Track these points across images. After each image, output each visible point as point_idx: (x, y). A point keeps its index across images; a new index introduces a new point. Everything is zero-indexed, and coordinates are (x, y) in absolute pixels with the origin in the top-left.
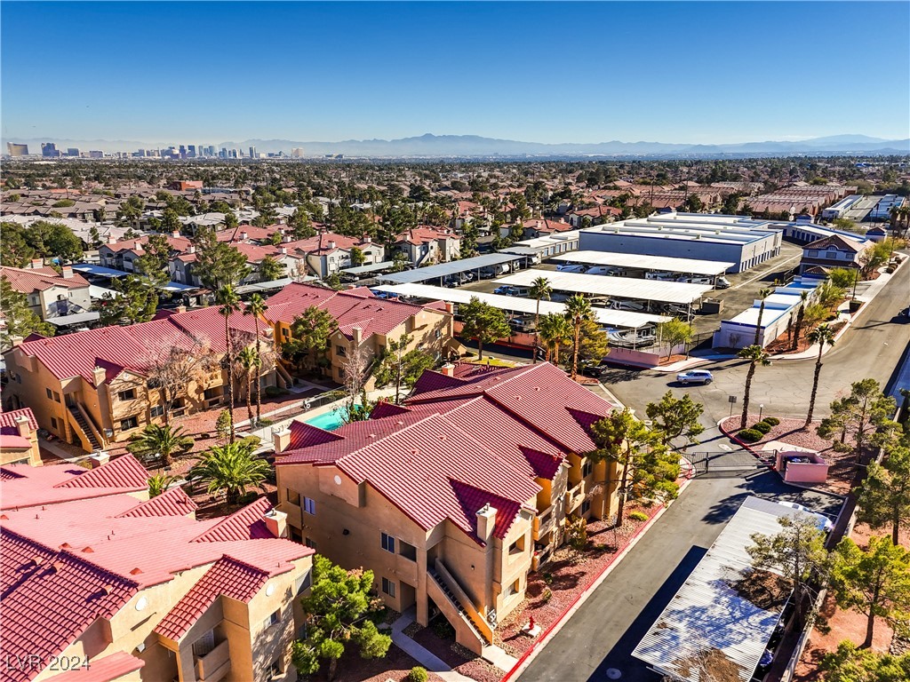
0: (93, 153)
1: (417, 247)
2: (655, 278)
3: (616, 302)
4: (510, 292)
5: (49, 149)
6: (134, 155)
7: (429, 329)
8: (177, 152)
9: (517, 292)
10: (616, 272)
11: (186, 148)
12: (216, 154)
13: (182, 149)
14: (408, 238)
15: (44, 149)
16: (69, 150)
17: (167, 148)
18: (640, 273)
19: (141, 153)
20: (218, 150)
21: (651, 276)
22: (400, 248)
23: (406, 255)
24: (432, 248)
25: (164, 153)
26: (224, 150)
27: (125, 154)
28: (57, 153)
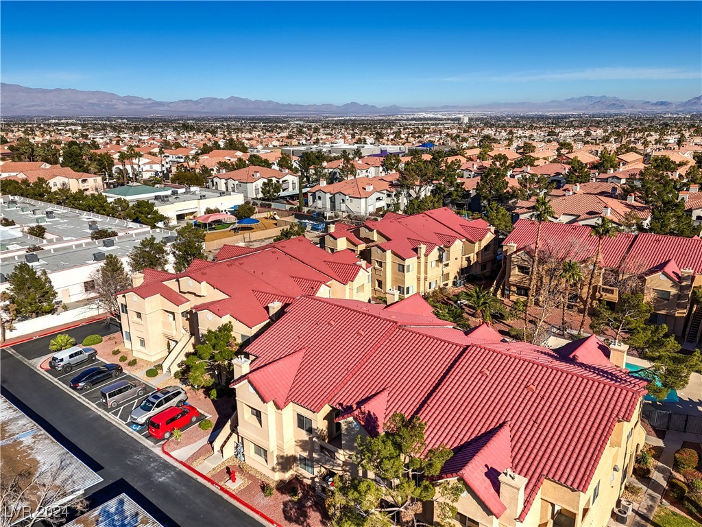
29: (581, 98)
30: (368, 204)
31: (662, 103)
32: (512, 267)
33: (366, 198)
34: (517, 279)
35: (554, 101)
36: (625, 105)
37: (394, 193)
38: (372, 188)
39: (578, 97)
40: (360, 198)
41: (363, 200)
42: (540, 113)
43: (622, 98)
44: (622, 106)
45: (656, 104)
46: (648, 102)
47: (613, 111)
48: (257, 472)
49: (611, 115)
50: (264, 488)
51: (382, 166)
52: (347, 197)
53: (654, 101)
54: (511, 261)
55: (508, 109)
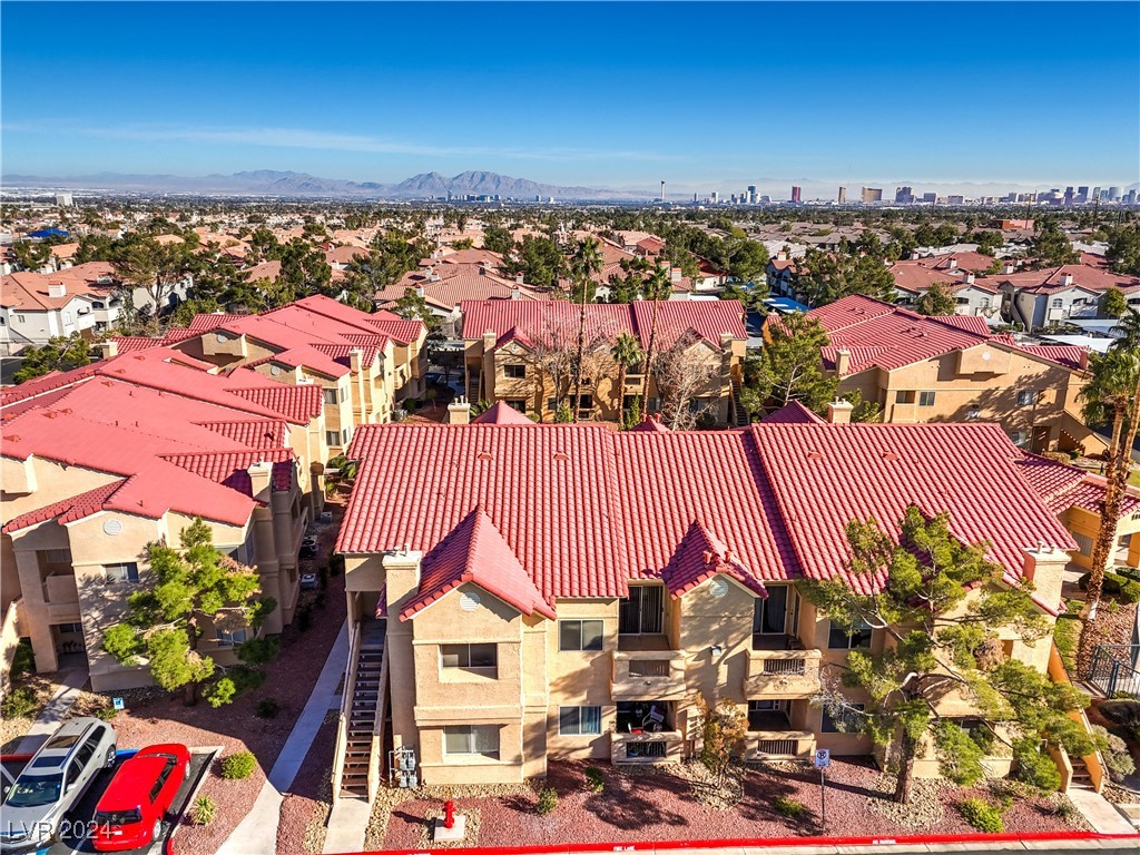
0: (952, 198)
5: (904, 193)
6: (1001, 200)
7: (1001, 385)
8: (1060, 195)
11: (1076, 190)
12: (1118, 199)
13: (1069, 192)
15: (898, 194)
16: (925, 195)
17: (1048, 191)
19: (1012, 197)
20: (1122, 193)
25: (1043, 197)
26: (1132, 192)
27: (991, 199)
28: (911, 199)
29: (256, 173)
30: (65, 322)
31: (371, 185)
32: (497, 369)
33: (60, 309)
34: (507, 387)
35: (215, 176)
36: (323, 186)
37: (108, 300)
38: (63, 290)
39: (253, 170)
40: (46, 311)
41: (52, 315)
42: (197, 194)
43: (315, 176)
44: (319, 188)
45: (363, 186)
46: (352, 183)
47: (308, 194)
48: (468, 788)
49: (308, 201)
50: (519, 804)
51: (10, 262)
52: (10, 311)
53: (360, 181)
54: (493, 361)
55: (142, 186)
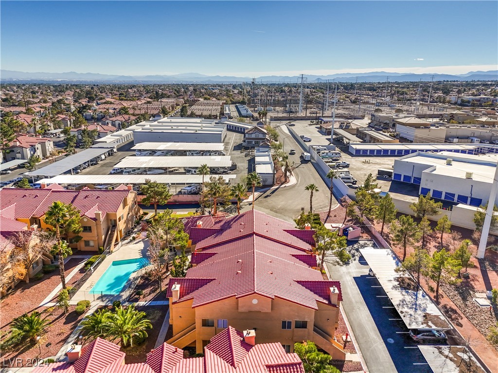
1: (28, 149)
2: (192, 155)
3: (193, 170)
4: (126, 172)
9: (131, 172)
10: (172, 153)
14: (18, 144)
18: (183, 153)
21: (190, 153)
22: (13, 151)
23: (19, 155)
24: (38, 148)
